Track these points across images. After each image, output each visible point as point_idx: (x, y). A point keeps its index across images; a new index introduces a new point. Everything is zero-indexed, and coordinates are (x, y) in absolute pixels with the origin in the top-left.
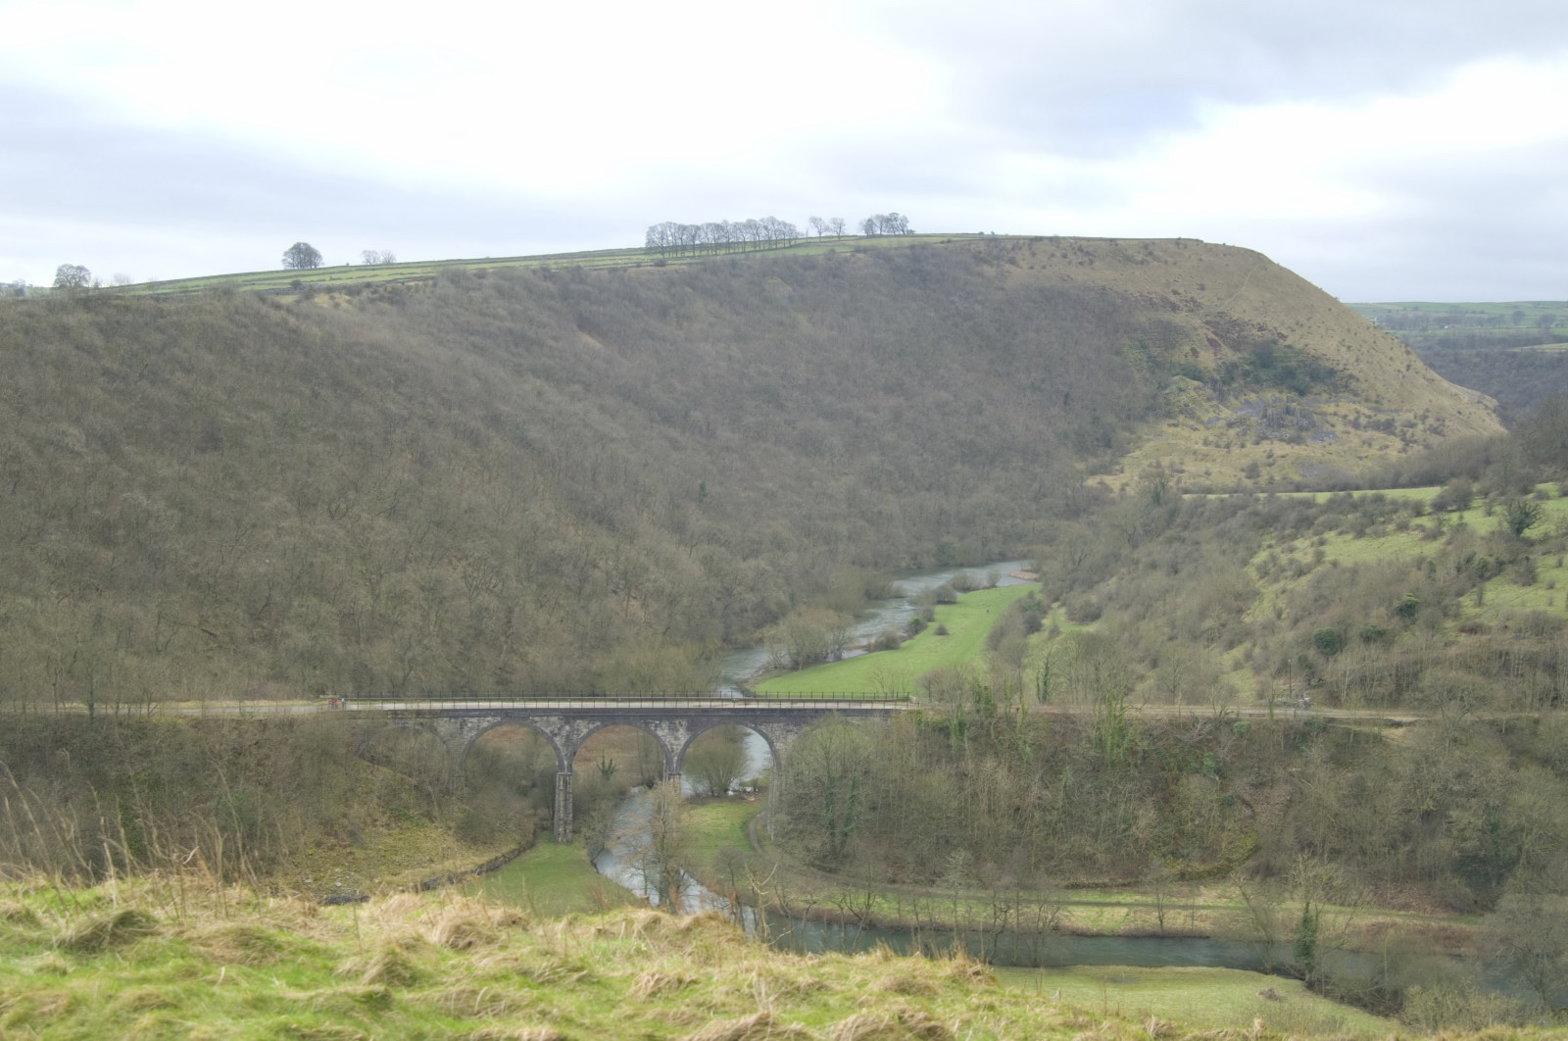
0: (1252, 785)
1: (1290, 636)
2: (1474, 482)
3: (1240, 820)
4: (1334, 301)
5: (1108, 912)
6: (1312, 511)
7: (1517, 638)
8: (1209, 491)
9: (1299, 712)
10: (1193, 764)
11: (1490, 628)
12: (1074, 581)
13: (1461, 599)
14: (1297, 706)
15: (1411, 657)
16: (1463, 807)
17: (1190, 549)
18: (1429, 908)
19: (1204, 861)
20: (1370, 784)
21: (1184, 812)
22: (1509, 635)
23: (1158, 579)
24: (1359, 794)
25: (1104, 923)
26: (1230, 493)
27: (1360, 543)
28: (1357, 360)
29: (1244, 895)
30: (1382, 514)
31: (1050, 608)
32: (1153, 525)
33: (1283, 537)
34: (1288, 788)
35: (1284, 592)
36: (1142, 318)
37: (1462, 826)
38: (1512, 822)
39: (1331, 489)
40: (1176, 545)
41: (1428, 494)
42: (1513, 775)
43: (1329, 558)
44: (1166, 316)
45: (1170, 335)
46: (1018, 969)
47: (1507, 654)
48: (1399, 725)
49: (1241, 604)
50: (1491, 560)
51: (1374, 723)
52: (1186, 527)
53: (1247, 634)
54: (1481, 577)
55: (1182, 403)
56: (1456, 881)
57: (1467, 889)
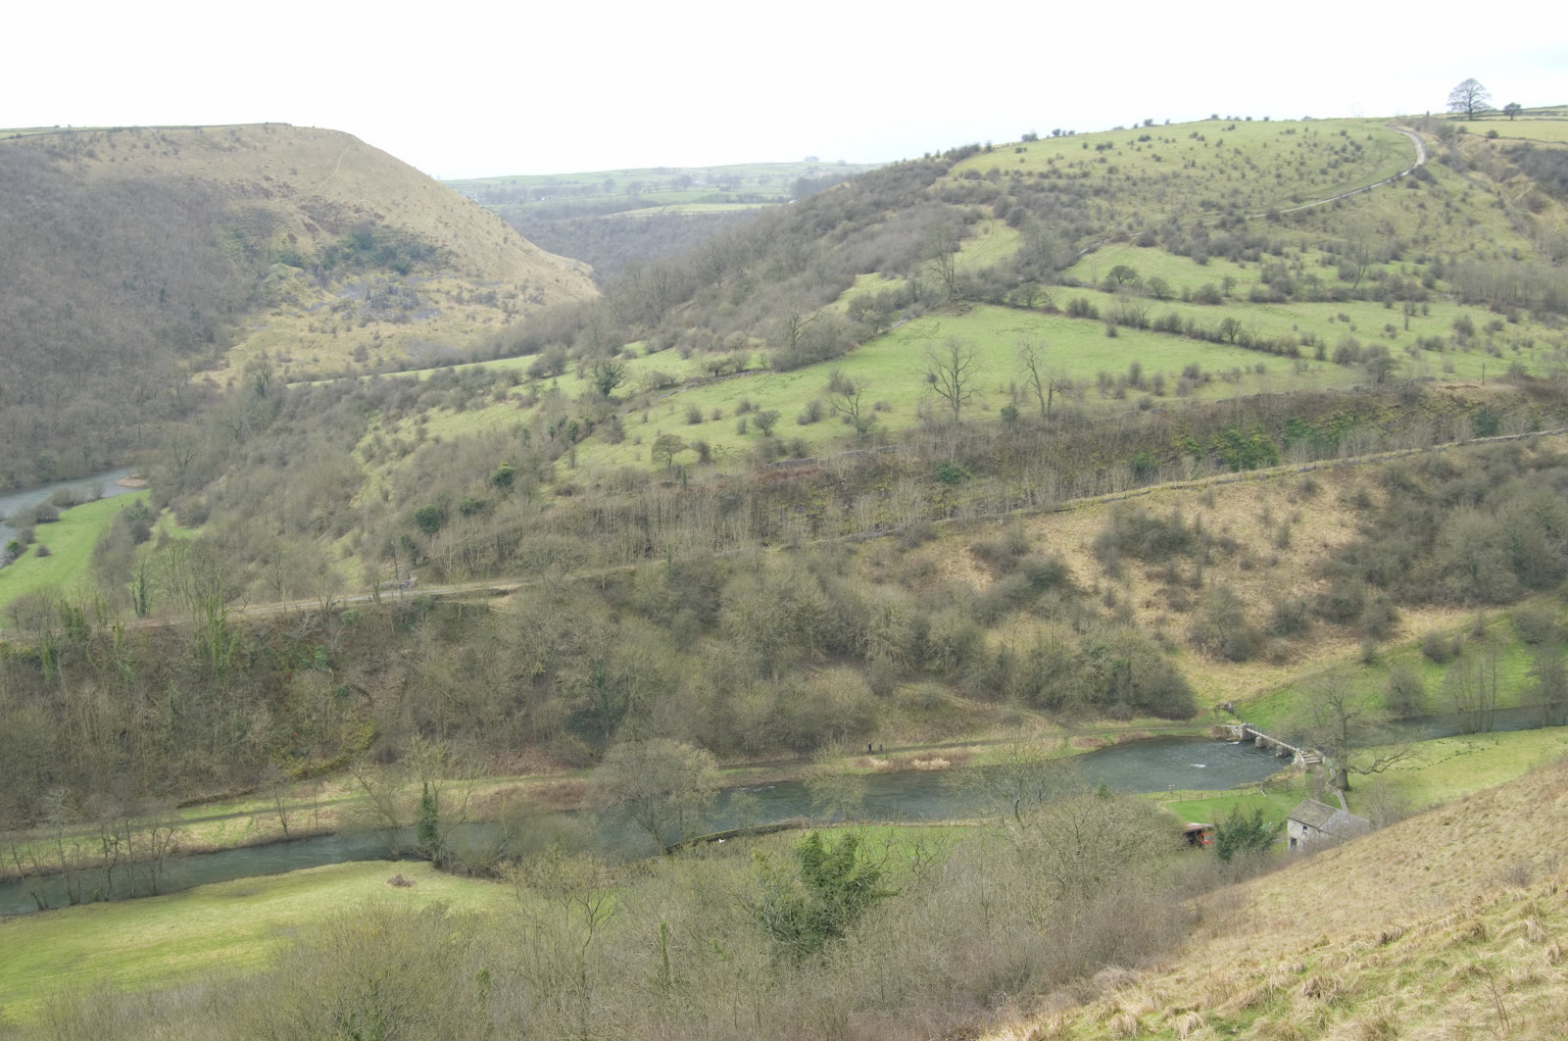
0: (366, 672)
1: (395, 517)
2: (569, 346)
3: (358, 709)
4: (428, 179)
5: (230, 824)
6: (417, 388)
7: (609, 495)
8: (314, 378)
9: (406, 593)
10: (305, 660)
11: (583, 488)
12: (183, 484)
13: (555, 463)
14: (404, 587)
15: (511, 525)
16: (570, 666)
17: (296, 439)
18: (548, 769)
19: (325, 756)
20: (480, 656)
21: (300, 710)
22: (602, 493)
23: (266, 473)
24: (471, 667)
25: (226, 837)
26: (335, 378)
27: (462, 417)
28: (455, 236)
29: (365, 785)
30: (481, 386)
31: (159, 514)
32: (260, 418)
33: (389, 418)
34: (403, 670)
35: (389, 473)
36: (234, 206)
37: (570, 685)
38: (616, 674)
39: (435, 365)
40: (284, 436)
41: (524, 363)
42: (613, 628)
43: (431, 435)
44: (260, 203)
45: (265, 222)
46: (137, 901)
47: (601, 511)
48: (504, 593)
49: (349, 490)
50: (581, 422)
51: (479, 594)
52: (292, 417)
53: (356, 519)
54: (574, 439)
55: (283, 292)
56: (571, 738)
57: (583, 745)
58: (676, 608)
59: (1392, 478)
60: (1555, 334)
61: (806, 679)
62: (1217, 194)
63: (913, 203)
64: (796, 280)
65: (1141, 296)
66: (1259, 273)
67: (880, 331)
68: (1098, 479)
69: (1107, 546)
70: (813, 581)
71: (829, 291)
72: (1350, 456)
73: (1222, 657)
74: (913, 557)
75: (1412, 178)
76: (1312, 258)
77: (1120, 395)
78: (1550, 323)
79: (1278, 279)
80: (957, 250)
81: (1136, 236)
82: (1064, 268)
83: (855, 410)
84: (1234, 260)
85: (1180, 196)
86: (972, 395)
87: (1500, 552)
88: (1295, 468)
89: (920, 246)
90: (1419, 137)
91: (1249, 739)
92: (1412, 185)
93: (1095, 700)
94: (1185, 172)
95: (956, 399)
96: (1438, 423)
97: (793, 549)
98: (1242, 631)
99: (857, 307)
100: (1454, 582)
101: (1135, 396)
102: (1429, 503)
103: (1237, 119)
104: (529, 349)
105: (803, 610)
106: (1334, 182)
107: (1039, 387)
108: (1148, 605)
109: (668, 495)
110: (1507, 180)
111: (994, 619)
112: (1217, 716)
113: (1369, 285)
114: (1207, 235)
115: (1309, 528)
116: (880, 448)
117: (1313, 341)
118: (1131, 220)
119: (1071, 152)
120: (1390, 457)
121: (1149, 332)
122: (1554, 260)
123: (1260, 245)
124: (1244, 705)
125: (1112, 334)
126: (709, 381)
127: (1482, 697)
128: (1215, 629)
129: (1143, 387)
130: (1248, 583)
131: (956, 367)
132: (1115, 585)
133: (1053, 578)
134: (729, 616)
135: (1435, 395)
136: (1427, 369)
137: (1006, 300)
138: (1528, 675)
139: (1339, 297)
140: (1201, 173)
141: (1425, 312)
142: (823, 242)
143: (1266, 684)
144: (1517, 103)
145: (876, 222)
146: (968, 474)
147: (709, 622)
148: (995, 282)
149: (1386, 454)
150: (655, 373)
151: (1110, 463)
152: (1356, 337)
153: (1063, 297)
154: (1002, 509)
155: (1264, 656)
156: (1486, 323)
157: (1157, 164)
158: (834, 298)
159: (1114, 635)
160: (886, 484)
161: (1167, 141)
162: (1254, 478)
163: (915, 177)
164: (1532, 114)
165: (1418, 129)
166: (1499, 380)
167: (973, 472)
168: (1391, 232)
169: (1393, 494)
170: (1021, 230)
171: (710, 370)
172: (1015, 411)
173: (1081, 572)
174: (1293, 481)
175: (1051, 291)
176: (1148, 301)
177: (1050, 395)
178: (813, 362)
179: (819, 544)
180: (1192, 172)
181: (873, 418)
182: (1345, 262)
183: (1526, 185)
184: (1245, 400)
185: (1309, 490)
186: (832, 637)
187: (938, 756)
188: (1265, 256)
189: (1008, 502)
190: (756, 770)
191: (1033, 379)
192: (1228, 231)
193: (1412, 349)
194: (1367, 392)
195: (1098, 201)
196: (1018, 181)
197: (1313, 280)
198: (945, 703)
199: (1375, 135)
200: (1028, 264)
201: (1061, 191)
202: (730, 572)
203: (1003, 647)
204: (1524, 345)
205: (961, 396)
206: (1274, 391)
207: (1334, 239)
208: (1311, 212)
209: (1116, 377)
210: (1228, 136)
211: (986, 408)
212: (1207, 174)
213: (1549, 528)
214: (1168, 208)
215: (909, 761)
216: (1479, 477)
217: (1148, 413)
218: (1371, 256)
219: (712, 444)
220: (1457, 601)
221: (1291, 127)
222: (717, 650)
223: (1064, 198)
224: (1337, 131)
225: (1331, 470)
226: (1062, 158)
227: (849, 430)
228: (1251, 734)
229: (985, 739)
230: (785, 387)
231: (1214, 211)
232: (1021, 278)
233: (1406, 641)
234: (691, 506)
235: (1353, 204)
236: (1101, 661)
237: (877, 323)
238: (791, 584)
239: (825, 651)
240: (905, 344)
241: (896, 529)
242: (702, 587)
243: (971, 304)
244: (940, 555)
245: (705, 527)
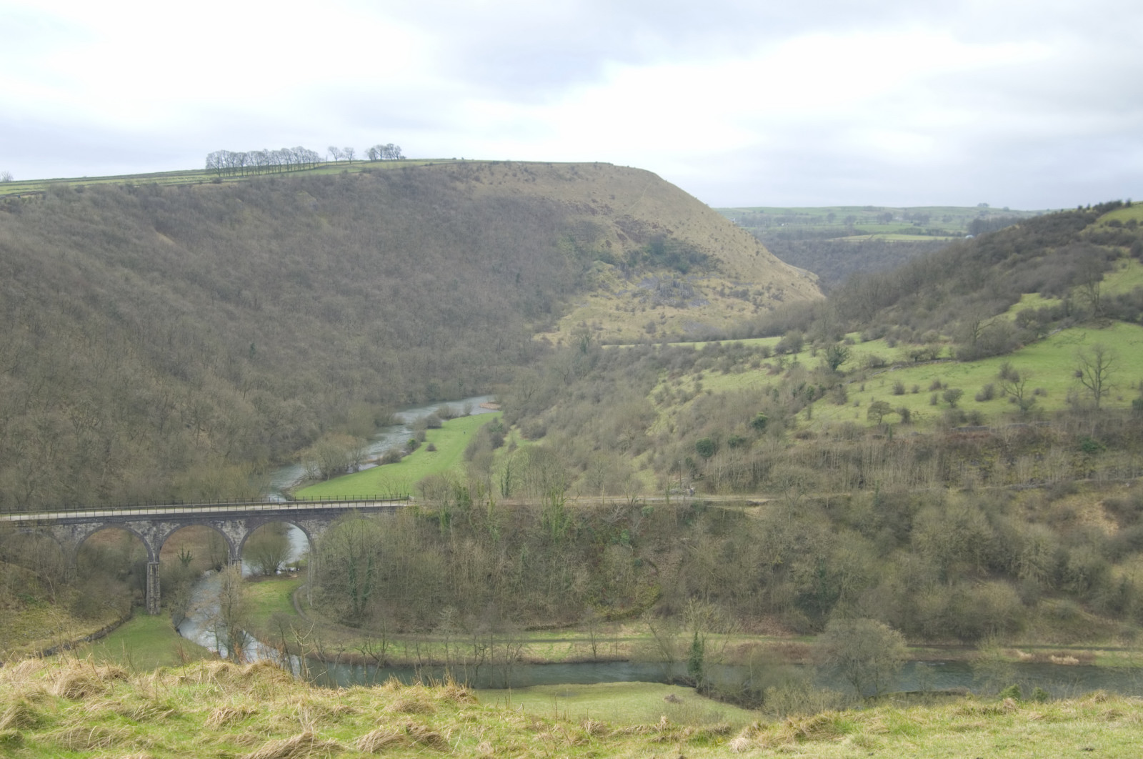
0: (656, 551)
1: (679, 444)
2: (804, 333)
3: (648, 576)
4: (705, 207)
5: (556, 646)
6: (694, 355)
7: (835, 441)
8: (620, 343)
9: (687, 498)
10: (614, 538)
11: (816, 435)
12: (526, 410)
13: (797, 415)
14: (685, 494)
15: (763, 457)
16: (801, 561)
17: (608, 384)
18: (780, 632)
19: (623, 607)
20: (737, 547)
21: (608, 573)
22: (829, 439)
23: (586, 407)
24: (730, 554)
25: (554, 654)
26: (635, 344)
27: (727, 378)
28: (722, 248)
29: (652, 629)
30: (741, 357)
31: (510, 429)
32: (582, 368)
33: (673, 375)
34: (681, 552)
35: (674, 413)
36: (571, 219)
37: (801, 574)
38: (834, 569)
39: (706, 339)
40: (598, 382)
41: (773, 342)
42: (834, 537)
43: (705, 388)
44: (588, 218)
45: (591, 232)
46: (494, 691)
47: (828, 452)
48: (756, 505)
49: (645, 423)
50: (816, 387)
51: (739, 504)
52: (605, 369)
53: (650, 444)
54: (810, 399)
55: (600, 280)
56: (798, 612)
57: (805, 618)
58: (880, 527)
61: (972, 588)
63: (1067, 243)
64: (975, 295)
67: (1040, 336)
70: (982, 516)
71: (1001, 304)
74: (1058, 505)
80: (1100, 279)
83: (1020, 393)
86: (1111, 389)
89: (1072, 275)
95: (1098, 391)
97: (968, 491)
99: (1023, 318)
104: (773, 332)
105: (974, 537)
109: (878, 444)
111: (1119, 557)
116: (1037, 422)
126: (911, 365)
131: (1100, 367)
134: (918, 536)
137: (1139, 319)
142: (997, 268)
145: (1039, 255)
146: (1104, 447)
147: (903, 539)
148: (1130, 305)
150: (870, 355)
154: (1130, 475)
158: (1005, 310)
160: (1040, 450)
163: (1070, 223)
167: (1107, 446)
171: (912, 356)
178: (989, 356)
179: (988, 490)
181: (1033, 400)
186: (994, 558)
187: (1070, 655)
189: (1133, 471)
190: (931, 650)
198: (1077, 616)
203: (1125, 578)
205: (1103, 388)
211: (1120, 399)
215: (1047, 656)
219: (912, 410)
222: (908, 559)
227: (1013, 407)
229: (1106, 646)
230: (967, 373)
234: (894, 454)
237: (1039, 330)
238: (966, 517)
239: (988, 568)
240: (1060, 347)
241: (1046, 484)
242: (899, 513)
243: (1111, 321)
244: (1079, 506)
245: (903, 470)
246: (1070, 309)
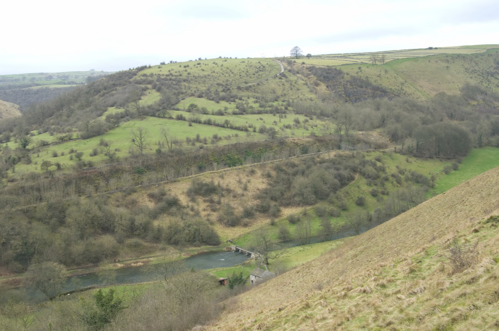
2: (11, 132)
7: (26, 181)
11: (18, 180)
13: (8, 171)
16: (14, 239)
18: (8, 274)
37: (15, 245)
38: (31, 241)
42: (29, 226)
47: (24, 187)
50: (16, 157)
54: (14, 163)
56: (16, 263)
57: (20, 265)
58: (51, 218)
59: (277, 168)
60: (324, 123)
61: (95, 239)
62: (222, 81)
63: (126, 84)
64: (88, 109)
65: (199, 113)
66: (235, 106)
67: (116, 126)
68: (187, 171)
69: (191, 192)
70: (96, 207)
71: (99, 113)
72: (265, 161)
73: (228, 225)
74: (129, 198)
75: (280, 76)
76: (251, 101)
77: (193, 144)
78: (322, 120)
79: (241, 107)
80: (140, 99)
81: (197, 94)
82: (174, 105)
83: (108, 151)
84: (227, 102)
85: (210, 82)
86: (146, 145)
87: (310, 189)
88: (248, 165)
89: (128, 98)
90: (282, 64)
91: (237, 250)
92: (280, 78)
93: (189, 241)
94: (212, 74)
95: (141, 147)
96: (290, 150)
97: (89, 197)
98: (234, 217)
99: (108, 118)
100: (297, 199)
101: (198, 144)
102: (289, 175)
103: (227, 58)
105: (93, 217)
106: (257, 77)
107: (168, 142)
108: (204, 210)
109: (46, 181)
110: (308, 77)
111: (156, 217)
112: (227, 244)
113: (269, 109)
114: (219, 94)
115: (253, 184)
116: (117, 163)
117: (252, 126)
118: (195, 89)
119: (176, 68)
120: (277, 161)
121: (202, 124)
122: (322, 101)
123: (235, 97)
124: (235, 240)
125: (190, 125)
126: (60, 143)
127: (307, 233)
128: (225, 217)
129: (200, 142)
130: (235, 202)
131: (141, 136)
132: (194, 204)
133: (174, 203)
134: (69, 220)
135: (289, 142)
136: (287, 134)
137: (156, 115)
138: (319, 226)
139: (260, 113)
140: (217, 75)
141: (285, 117)
142: (96, 97)
143: (242, 233)
144: (310, 54)
145: (114, 90)
146: (146, 171)
147: (62, 222)
148: (153, 109)
149: (275, 161)
150: (41, 140)
151: (191, 166)
152: (265, 125)
153: (175, 114)
154: (157, 182)
155: (241, 224)
156: (303, 120)
157: (203, 72)
158: (101, 115)
159: (194, 220)
160: (119, 175)
161: (206, 65)
162: (236, 169)
163: (127, 76)
164: (314, 57)
165: (281, 61)
166: (308, 137)
167: (147, 170)
168: (275, 93)
169: (278, 173)
170: (160, 93)
171: (60, 139)
172: (160, 150)
173: (183, 201)
174: (247, 170)
175: (171, 112)
176: (201, 115)
177: (171, 145)
178: (94, 136)
179: (98, 195)
180: (214, 74)
181: (115, 154)
182: (261, 102)
183: (314, 78)
184: (232, 145)
185: (253, 172)
186: (103, 225)
187: (140, 262)
188: (237, 100)
189: (159, 179)
190: (80, 270)
191: (166, 140)
192: (225, 92)
193: (282, 128)
194: (269, 141)
195: (185, 83)
196: (159, 77)
197: (251, 107)
198: (141, 245)
199: (269, 63)
200: (163, 103)
201: (173, 80)
202: (69, 205)
203: (159, 225)
204: (315, 126)
205: (143, 146)
206: (241, 142)
207: (257, 95)
208: (250, 87)
209: (192, 139)
210: (224, 63)
211: (151, 150)
212: (218, 75)
213: (324, 181)
214: (207, 85)
215: (130, 264)
216: (303, 167)
217: (202, 150)
218: (269, 100)
219: (61, 163)
220: (298, 205)
221: (243, 61)
222: (65, 231)
223: (174, 83)
224: (258, 62)
225: (259, 166)
226: (173, 70)
227: (106, 158)
228: (238, 249)
229: (154, 255)
230: (85, 144)
231: (221, 87)
232: (161, 108)
233: (283, 218)
234: (55, 184)
235: (263, 84)
236: (190, 228)
237: (115, 123)
238: (89, 209)
239: (101, 230)
240: (124, 130)
241: (123, 189)
242: (59, 211)
243: (145, 117)
244: (138, 197)
245: (60, 191)
246: (128, 113)
